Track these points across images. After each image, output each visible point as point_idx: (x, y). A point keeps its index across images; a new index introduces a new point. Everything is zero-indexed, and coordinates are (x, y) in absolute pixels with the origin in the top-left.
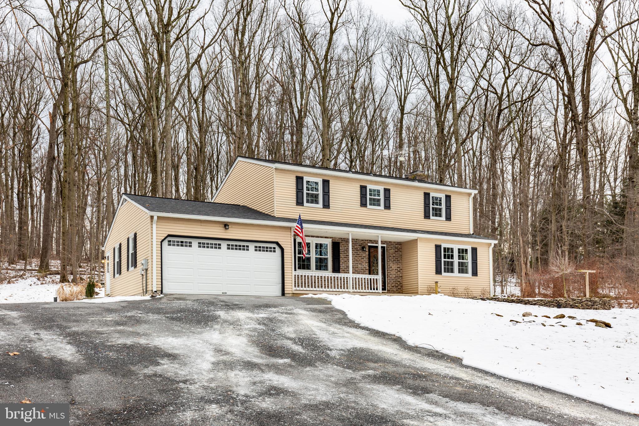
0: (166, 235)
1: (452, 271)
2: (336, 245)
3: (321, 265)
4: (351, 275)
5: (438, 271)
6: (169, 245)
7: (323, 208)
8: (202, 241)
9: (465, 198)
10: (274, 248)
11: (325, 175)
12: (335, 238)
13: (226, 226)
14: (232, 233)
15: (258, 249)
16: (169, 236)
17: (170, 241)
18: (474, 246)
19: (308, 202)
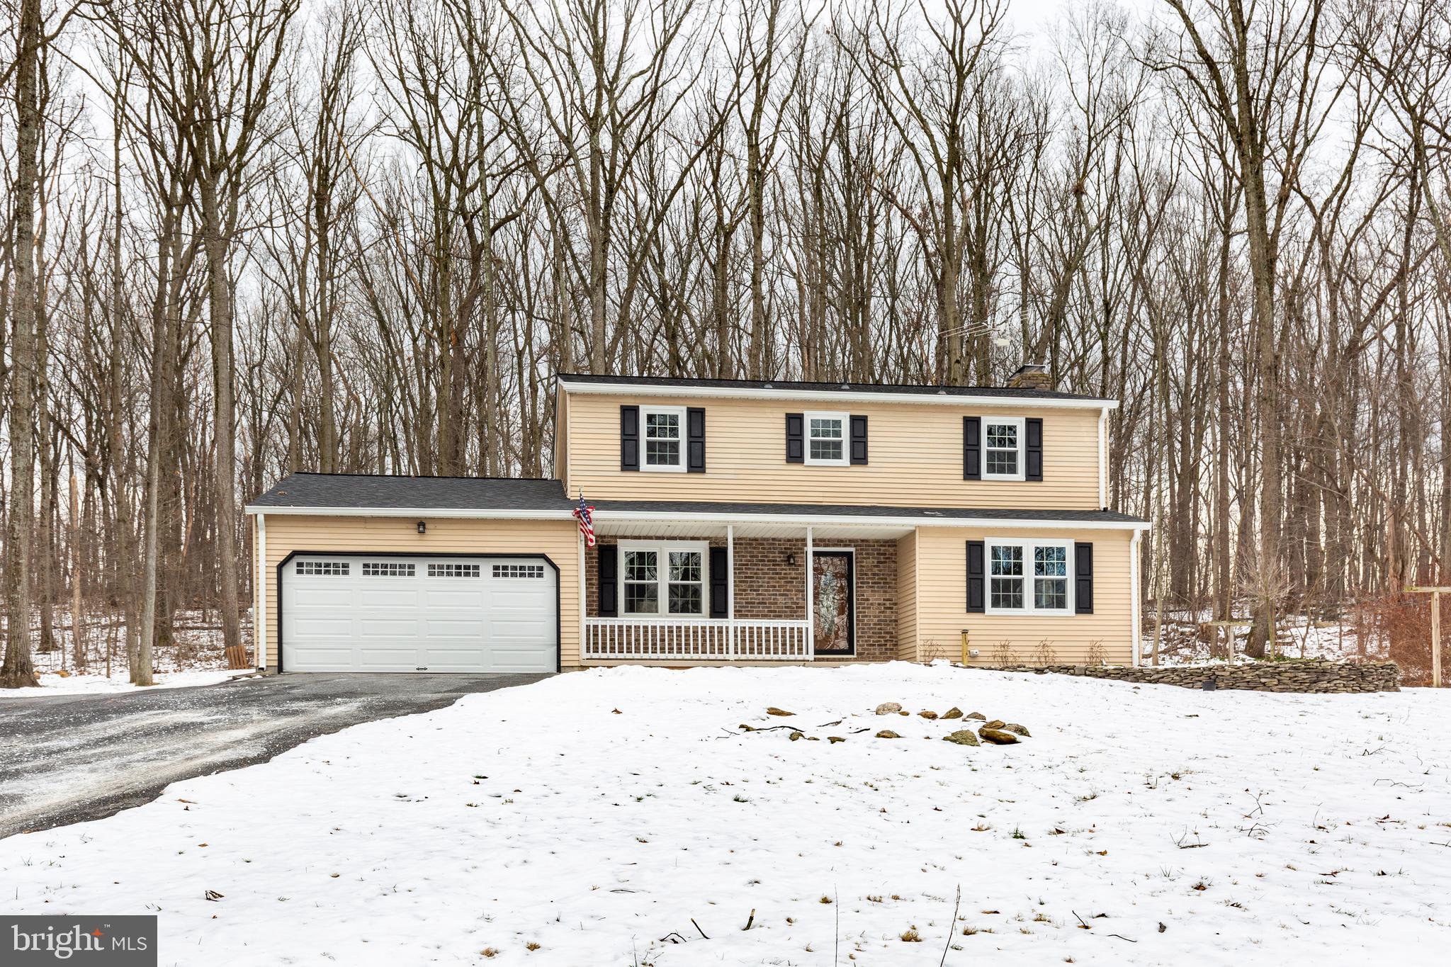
0: (288, 553)
1: (1018, 603)
2: (718, 554)
3: (684, 600)
4: (731, 622)
5: (975, 604)
6: (300, 572)
7: (689, 472)
8: (371, 561)
9: (1086, 423)
10: (541, 568)
11: (693, 398)
12: (716, 538)
13: (421, 525)
14: (437, 541)
15: (497, 572)
16: (295, 553)
17: (300, 565)
18: (1084, 539)
19: (651, 460)
